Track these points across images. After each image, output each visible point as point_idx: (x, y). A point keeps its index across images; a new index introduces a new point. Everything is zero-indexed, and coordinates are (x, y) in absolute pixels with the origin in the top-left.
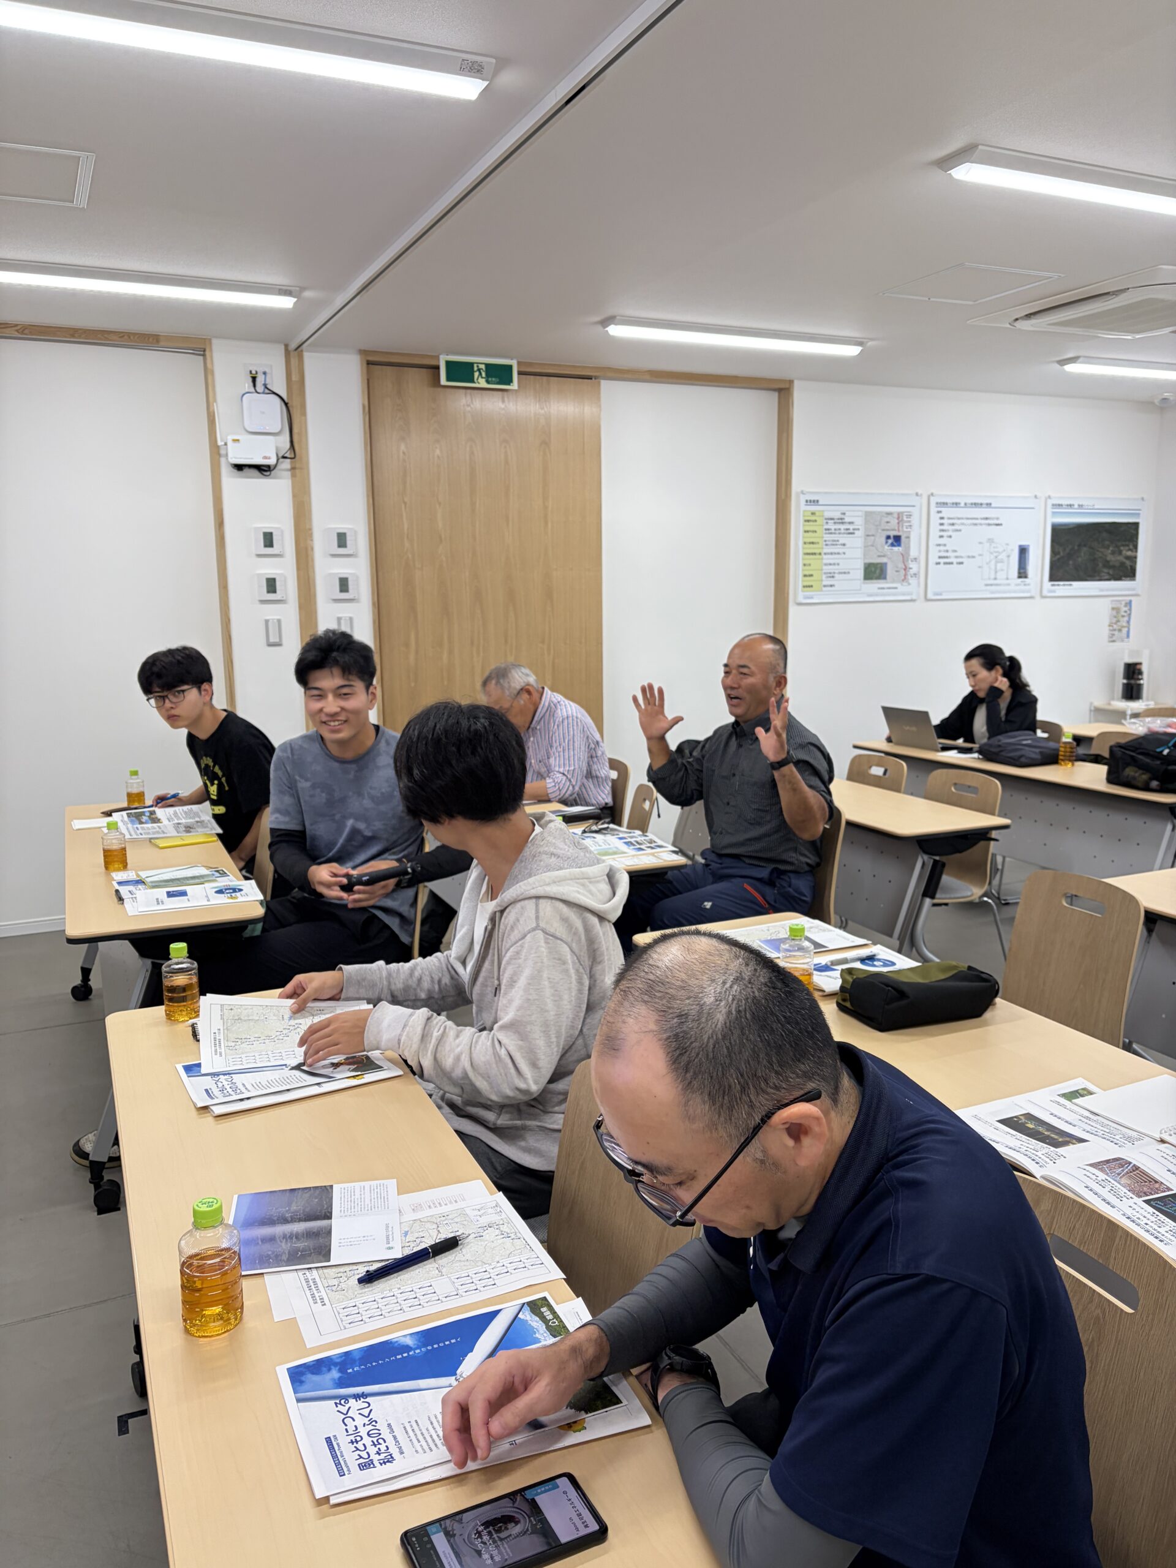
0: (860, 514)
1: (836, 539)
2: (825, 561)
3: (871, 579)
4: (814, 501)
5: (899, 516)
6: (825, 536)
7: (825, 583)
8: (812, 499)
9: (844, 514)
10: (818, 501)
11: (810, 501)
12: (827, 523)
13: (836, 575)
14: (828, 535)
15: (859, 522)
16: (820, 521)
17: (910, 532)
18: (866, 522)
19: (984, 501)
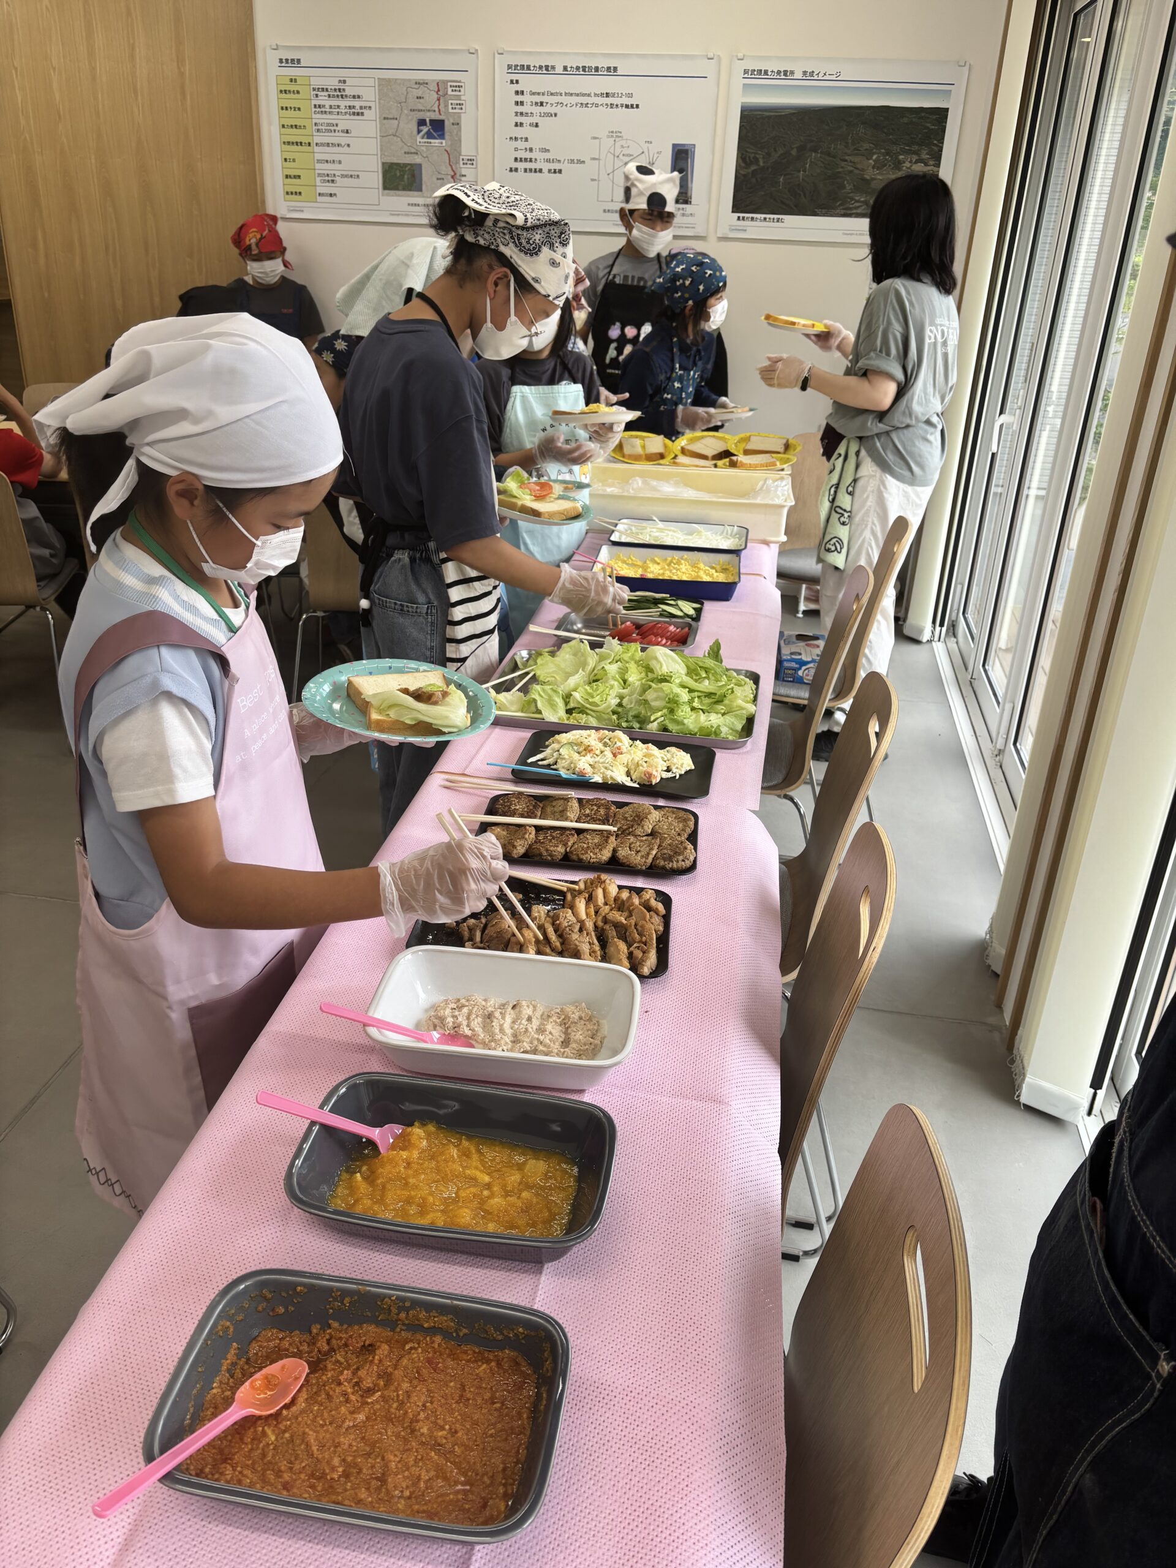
0: (371, 82)
1: (335, 122)
2: (318, 156)
3: (396, 188)
4: (292, 61)
5: (440, 87)
6: (314, 116)
7: (320, 190)
8: (290, 58)
9: (344, 82)
10: (299, 61)
11: (286, 61)
12: (317, 96)
13: (337, 179)
14: (322, 114)
15: (370, 95)
16: (306, 92)
17: (459, 115)
18: (382, 95)
19: (603, 63)
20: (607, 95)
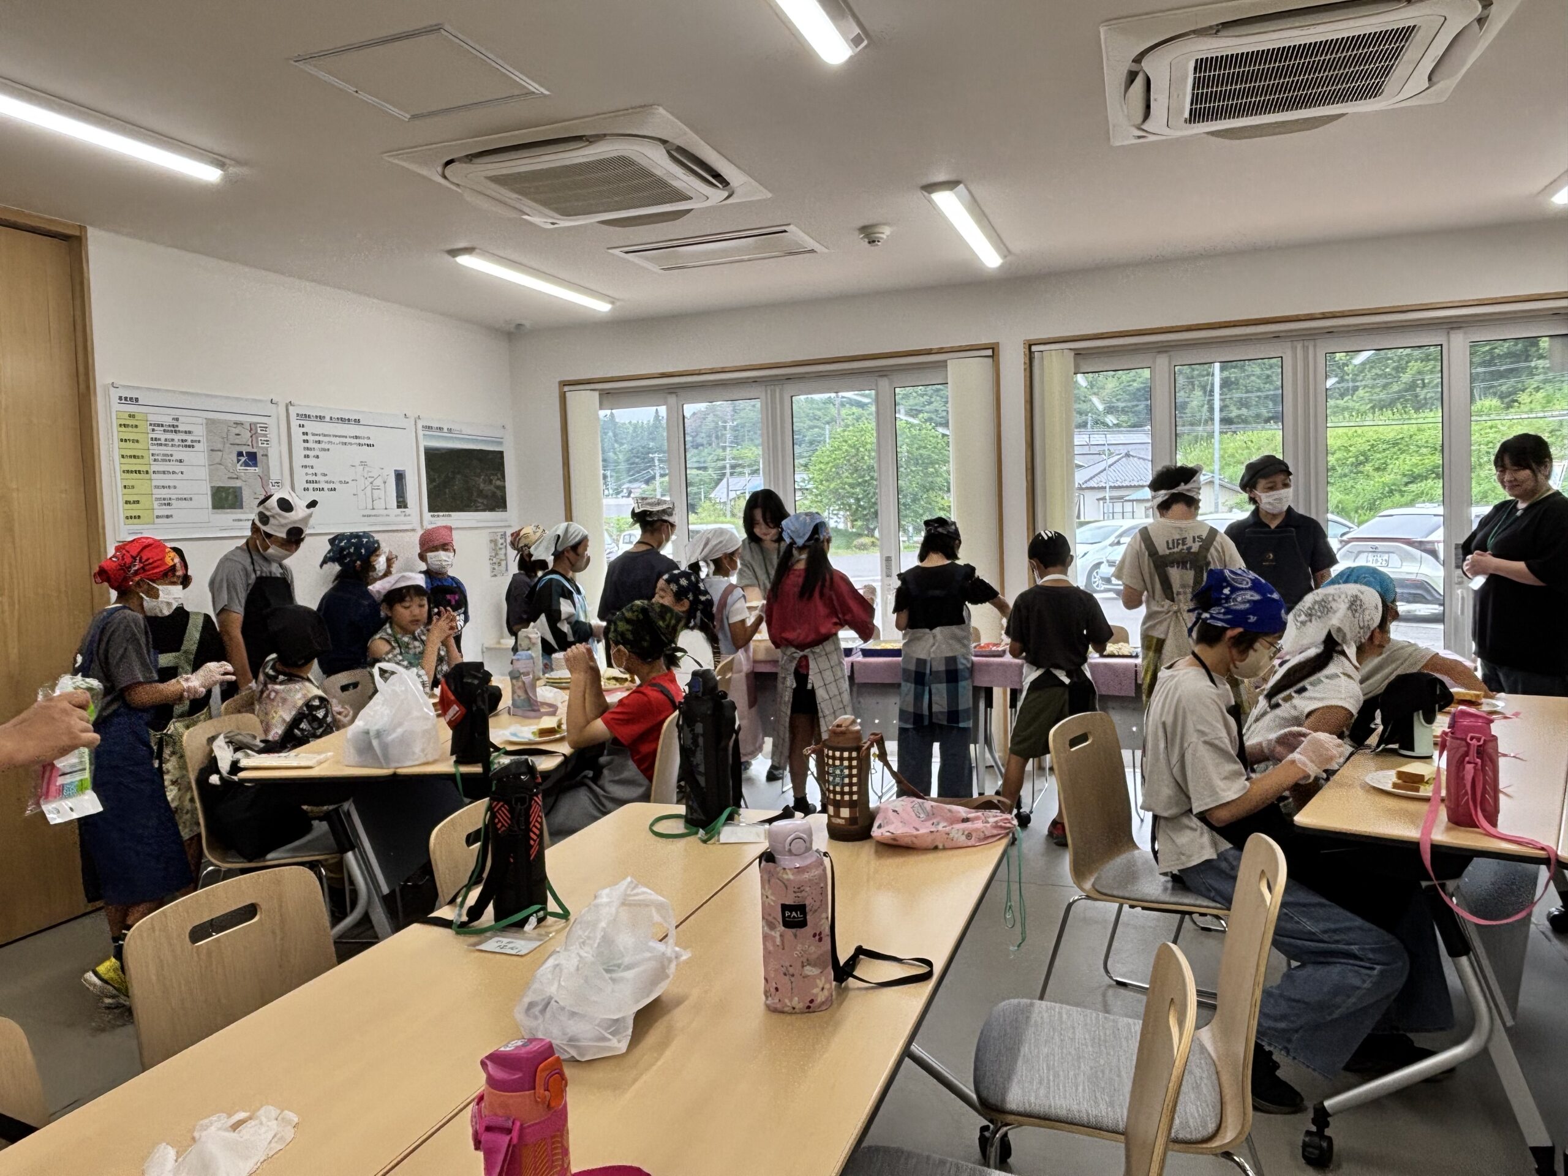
0: (200, 421)
1: (169, 453)
2: (154, 483)
3: (222, 507)
4: (131, 399)
5: (252, 427)
6: (151, 448)
7: (157, 513)
8: (129, 396)
9: (177, 419)
10: (137, 400)
11: (126, 399)
12: (153, 430)
13: (173, 502)
14: (155, 447)
15: (199, 432)
16: (144, 426)
17: (267, 449)
18: (209, 431)
19: (353, 417)
20: (356, 437)
